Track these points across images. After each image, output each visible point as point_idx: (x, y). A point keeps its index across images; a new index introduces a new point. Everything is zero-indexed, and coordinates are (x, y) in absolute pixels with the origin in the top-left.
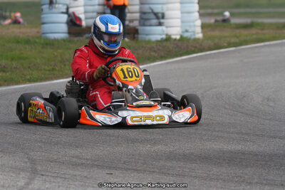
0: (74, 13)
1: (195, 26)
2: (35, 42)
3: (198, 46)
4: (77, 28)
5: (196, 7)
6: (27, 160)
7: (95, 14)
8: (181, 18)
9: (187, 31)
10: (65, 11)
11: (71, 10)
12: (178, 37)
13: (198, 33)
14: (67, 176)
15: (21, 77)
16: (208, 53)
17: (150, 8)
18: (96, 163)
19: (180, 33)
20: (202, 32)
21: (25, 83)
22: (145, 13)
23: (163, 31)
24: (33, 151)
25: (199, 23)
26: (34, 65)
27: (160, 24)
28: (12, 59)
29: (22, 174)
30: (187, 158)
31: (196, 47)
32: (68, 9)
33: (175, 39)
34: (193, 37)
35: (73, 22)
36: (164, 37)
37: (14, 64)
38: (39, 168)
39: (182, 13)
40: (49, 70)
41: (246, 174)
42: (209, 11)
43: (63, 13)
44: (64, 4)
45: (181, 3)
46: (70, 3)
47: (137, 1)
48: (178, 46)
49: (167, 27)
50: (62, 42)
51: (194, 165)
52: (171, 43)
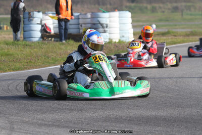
0: (45, 24)
1: (129, 33)
4: (47, 34)
5: (130, 20)
6: (7, 122)
8: (120, 28)
9: (123, 37)
10: (39, 22)
11: (43, 22)
12: (117, 41)
13: (131, 38)
14: (34, 133)
15: (8, 67)
17: (98, 21)
18: (55, 124)
19: (119, 38)
21: (10, 71)
22: (94, 24)
23: (107, 36)
24: (12, 115)
25: (132, 31)
26: (17, 59)
27: (105, 32)
28: (2, 55)
29: (4, 131)
30: (118, 120)
32: (41, 21)
33: (115, 42)
34: (127, 41)
35: (45, 30)
36: (108, 40)
37: (3, 58)
38: (15, 127)
39: (120, 24)
40: (28, 63)
41: (157, 131)
43: (38, 24)
44: (38, 18)
45: (119, 17)
46: (43, 17)
47: (89, 15)
48: (117, 46)
49: (109, 34)
50: (37, 44)
51: (122, 125)
52: (112, 45)
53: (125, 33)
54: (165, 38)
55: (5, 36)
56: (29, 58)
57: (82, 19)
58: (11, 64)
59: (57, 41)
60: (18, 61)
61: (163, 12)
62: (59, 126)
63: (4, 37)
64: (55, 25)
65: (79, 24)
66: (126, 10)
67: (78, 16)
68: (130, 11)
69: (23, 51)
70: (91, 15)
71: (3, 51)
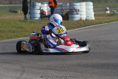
0: (43, 10)
1: (91, 15)
3: (92, 22)
4: (44, 15)
5: (92, 7)
6: (21, 67)
9: (88, 17)
10: (39, 9)
11: (42, 8)
12: (85, 19)
14: (37, 73)
15: (21, 35)
16: (97, 25)
17: (74, 8)
18: (48, 68)
19: (86, 17)
20: (94, 17)
21: (22, 37)
22: (71, 9)
23: (79, 17)
24: (24, 63)
25: (93, 13)
26: (26, 30)
27: (77, 14)
28: (17, 28)
29: (19, 72)
30: (85, 66)
31: (91, 23)
32: (40, 8)
33: (84, 20)
34: (91, 19)
35: (42, 13)
36: (79, 19)
37: (18, 30)
38: (26, 70)
39: (86, 9)
41: (109, 72)
42: (98, 9)
43: (38, 9)
44: (39, 6)
45: (86, 5)
46: (41, 6)
47: (68, 4)
48: (84, 23)
49: (80, 15)
50: (38, 21)
51: (88, 69)
52: (82, 21)
53: (90, 14)
54: (112, 17)
57: (64, 6)
58: (23, 33)
61: (112, 2)
62: (51, 69)
63: (19, 17)
64: (48, 10)
65: (62, 9)
66: (90, 1)
67: (62, 5)
68: (92, 2)
69: (30, 25)
70: (69, 4)
71: (18, 25)
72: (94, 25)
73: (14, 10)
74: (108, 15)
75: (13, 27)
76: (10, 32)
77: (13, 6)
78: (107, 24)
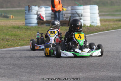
0: (40, 14)
1: (97, 20)
2: (22, 28)
3: (98, 29)
4: (41, 21)
5: (97, 11)
7: (50, 15)
8: (90, 16)
9: (93, 22)
10: (36, 13)
11: (39, 13)
12: (89, 25)
13: (98, 23)
15: (16, 44)
16: (103, 32)
17: (76, 12)
19: (90, 23)
20: (100, 23)
21: (18, 47)
22: (73, 14)
25: (99, 18)
26: (22, 38)
28: (11, 36)
32: (37, 12)
33: (88, 26)
34: (96, 25)
35: (40, 18)
37: (12, 38)
39: (91, 14)
42: (103, 13)
43: (35, 14)
44: (35, 10)
45: (90, 9)
46: (38, 10)
47: (69, 8)
48: (89, 29)
49: (83, 20)
50: (35, 28)
52: (85, 28)
53: (94, 20)
55: (12, 22)
56: (30, 37)
58: (18, 41)
59: (48, 26)
60: (23, 39)
63: (12, 24)
64: (46, 15)
65: (63, 14)
66: (95, 4)
69: (26, 33)
70: (71, 8)
71: (12, 33)
72: (100, 32)
73: (5, 14)
74: (115, 20)
75: (6, 34)
76: (3, 40)
77: (3, 11)
78: (115, 30)
